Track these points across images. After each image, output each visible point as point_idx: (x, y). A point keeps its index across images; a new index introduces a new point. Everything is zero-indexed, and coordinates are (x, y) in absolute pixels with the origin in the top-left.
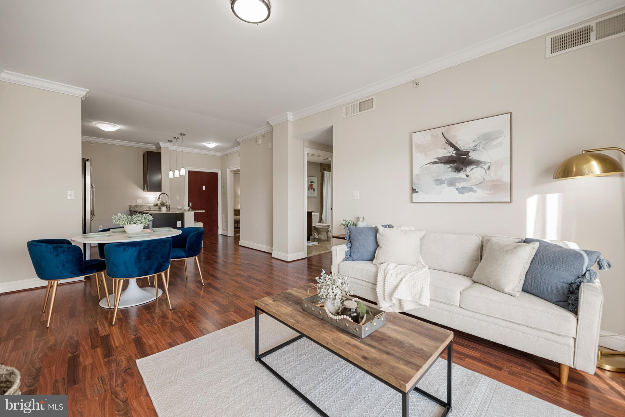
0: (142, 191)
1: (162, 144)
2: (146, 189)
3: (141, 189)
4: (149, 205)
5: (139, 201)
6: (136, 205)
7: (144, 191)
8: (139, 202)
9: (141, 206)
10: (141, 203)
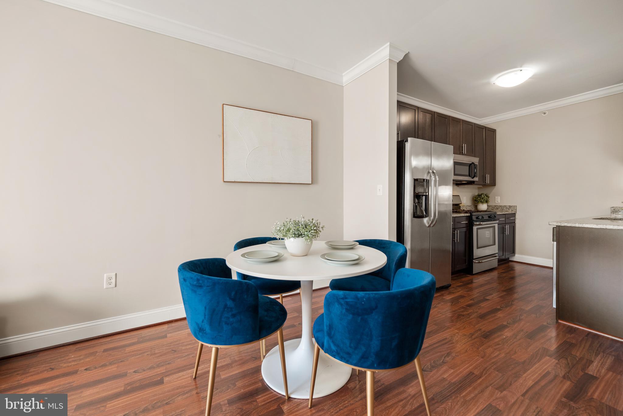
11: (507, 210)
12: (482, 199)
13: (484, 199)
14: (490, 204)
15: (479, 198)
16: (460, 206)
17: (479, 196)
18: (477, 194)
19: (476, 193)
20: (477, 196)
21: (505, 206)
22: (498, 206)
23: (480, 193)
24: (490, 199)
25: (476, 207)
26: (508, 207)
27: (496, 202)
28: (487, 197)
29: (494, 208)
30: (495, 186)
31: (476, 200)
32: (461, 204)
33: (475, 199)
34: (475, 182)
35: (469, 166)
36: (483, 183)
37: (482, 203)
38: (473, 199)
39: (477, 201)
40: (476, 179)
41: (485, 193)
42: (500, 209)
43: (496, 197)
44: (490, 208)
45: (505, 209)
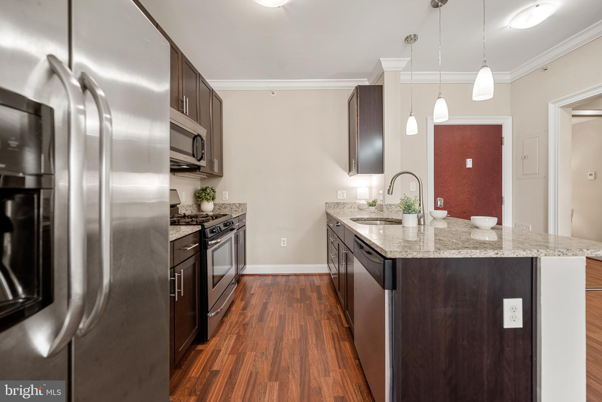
0: (346, 174)
1: (387, 64)
2: (354, 170)
3: (346, 171)
4: (358, 201)
5: (341, 195)
6: (337, 203)
7: (351, 173)
8: (341, 197)
9: (344, 203)
10: (345, 198)
11: (237, 209)
12: (208, 194)
13: (210, 195)
14: (217, 201)
15: (204, 194)
16: (178, 208)
17: (204, 190)
18: (199, 188)
19: (199, 186)
20: (200, 190)
21: (234, 204)
22: (225, 204)
23: (204, 187)
24: (217, 195)
25: (199, 206)
26: (238, 205)
27: (224, 199)
28: (213, 192)
29: (221, 207)
30: (222, 177)
31: (199, 197)
32: (179, 204)
33: (197, 195)
34: (201, 168)
35: (194, 139)
36: (211, 171)
37: (207, 200)
38: (195, 195)
39: (201, 198)
40: (203, 163)
41: (210, 187)
42: (229, 208)
43: (223, 192)
44: (216, 207)
45: (234, 207)
